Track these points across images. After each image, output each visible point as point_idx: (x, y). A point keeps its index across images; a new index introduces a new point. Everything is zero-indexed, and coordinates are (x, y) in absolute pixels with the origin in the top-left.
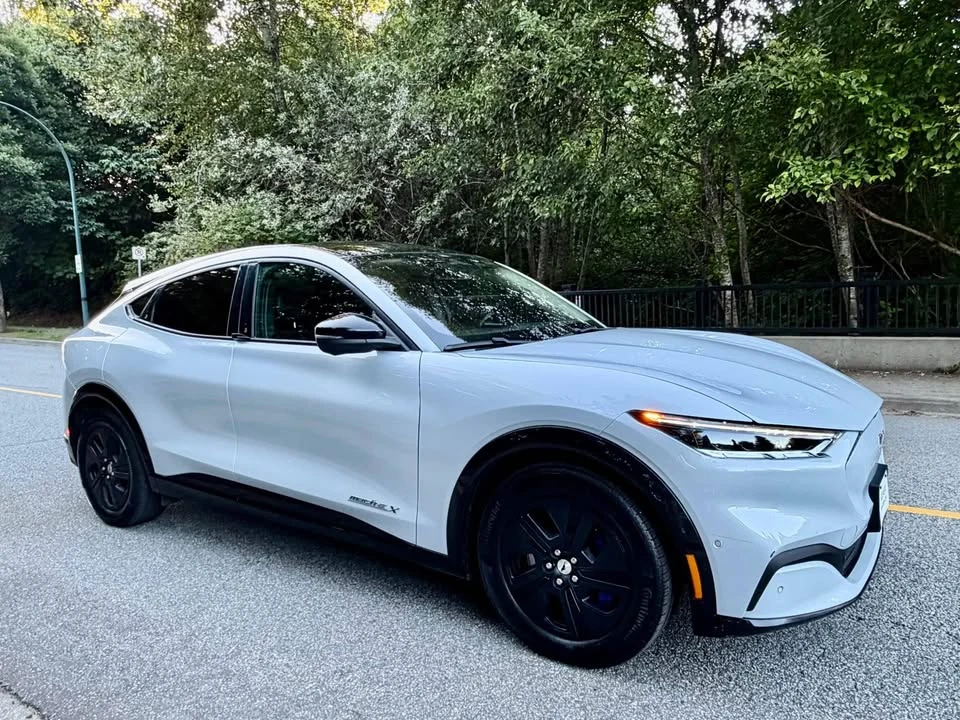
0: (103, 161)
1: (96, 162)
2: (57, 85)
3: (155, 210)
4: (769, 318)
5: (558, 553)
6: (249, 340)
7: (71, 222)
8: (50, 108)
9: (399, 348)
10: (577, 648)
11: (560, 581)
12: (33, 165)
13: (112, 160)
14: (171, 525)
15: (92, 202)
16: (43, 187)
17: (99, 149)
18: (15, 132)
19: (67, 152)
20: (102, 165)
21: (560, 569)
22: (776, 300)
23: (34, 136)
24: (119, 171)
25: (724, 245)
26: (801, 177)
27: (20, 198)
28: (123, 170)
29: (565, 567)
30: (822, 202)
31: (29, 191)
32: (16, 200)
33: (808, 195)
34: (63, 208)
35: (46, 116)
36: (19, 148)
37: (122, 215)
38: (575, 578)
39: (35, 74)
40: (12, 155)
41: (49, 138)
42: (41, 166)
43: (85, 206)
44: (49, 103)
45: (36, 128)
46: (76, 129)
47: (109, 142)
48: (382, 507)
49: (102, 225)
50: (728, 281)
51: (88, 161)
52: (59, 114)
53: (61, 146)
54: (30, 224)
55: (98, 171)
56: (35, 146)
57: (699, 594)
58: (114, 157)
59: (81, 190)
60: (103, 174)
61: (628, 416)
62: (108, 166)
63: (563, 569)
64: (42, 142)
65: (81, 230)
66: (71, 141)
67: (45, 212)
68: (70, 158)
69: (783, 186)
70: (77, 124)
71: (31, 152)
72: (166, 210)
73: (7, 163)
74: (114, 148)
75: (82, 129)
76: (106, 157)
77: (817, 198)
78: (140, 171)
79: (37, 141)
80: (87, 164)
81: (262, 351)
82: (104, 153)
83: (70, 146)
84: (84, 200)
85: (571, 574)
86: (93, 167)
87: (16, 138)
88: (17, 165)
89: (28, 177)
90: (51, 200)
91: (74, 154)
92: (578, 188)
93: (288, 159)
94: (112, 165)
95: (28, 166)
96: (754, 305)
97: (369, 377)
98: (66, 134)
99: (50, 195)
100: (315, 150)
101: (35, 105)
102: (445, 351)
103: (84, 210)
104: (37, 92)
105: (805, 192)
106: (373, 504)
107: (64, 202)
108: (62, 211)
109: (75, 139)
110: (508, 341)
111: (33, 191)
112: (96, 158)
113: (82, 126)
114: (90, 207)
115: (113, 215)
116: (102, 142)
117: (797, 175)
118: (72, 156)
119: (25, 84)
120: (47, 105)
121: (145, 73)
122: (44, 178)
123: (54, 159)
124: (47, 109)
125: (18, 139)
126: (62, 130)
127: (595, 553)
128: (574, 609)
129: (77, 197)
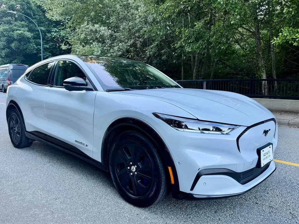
0: (52, 33)
1: (50, 33)
2: (40, 8)
3: (63, 49)
4: (283, 93)
5: (131, 163)
6: (52, 87)
7: (41, 53)
8: (37, 16)
9: (91, 90)
10: (135, 199)
11: (132, 174)
12: (30, 34)
13: (55, 33)
14: (33, 149)
15: (48, 46)
16: (33, 42)
17: (51, 29)
18: (26, 24)
19: (41, 30)
20: (52, 35)
21: (132, 169)
22: (286, 86)
23: (32, 25)
24: (57, 36)
25: (263, 63)
26: (287, 35)
27: (26, 45)
28: (58, 36)
29: (134, 168)
30: (296, 45)
31: (29, 43)
32: (24, 46)
33: (290, 42)
34: (39, 48)
35: (35, 18)
36: (27, 29)
37: (57, 51)
38: (136, 173)
39: (33, 5)
40: (24, 31)
41: (36, 26)
42: (32, 34)
43: (45, 48)
44: (37, 14)
45: (32, 23)
46: (45, 23)
47: (55, 27)
48: (84, 144)
49: (51, 54)
50: (264, 77)
51: (48, 33)
52: (40, 18)
53: (39, 28)
54: (28, 54)
55: (50, 36)
56: (32, 28)
57: (173, 182)
58: (56, 32)
59: (45, 43)
60: (52, 37)
61: (152, 114)
62: (53, 35)
63: (133, 169)
64: (34, 27)
65: (43, 56)
66: (42, 26)
67: (33, 50)
68: (41, 32)
69: (280, 39)
70: (45, 21)
71: (30, 30)
72: (66, 49)
73: (22, 34)
74: (56, 29)
75: (46, 23)
76: (53, 32)
77: (293, 44)
78: (63, 36)
79: (33, 27)
80: (47, 34)
81: (55, 90)
82: (53, 31)
83: (43, 28)
84: (45, 46)
85: (135, 171)
86: (49, 35)
87: (26, 26)
88: (26, 34)
89: (28, 38)
90: (35, 46)
91: (44, 31)
92: (203, 41)
93: (104, 31)
94: (55, 34)
95: (29, 35)
96: (277, 87)
97: (82, 99)
98: (41, 24)
99: (35, 44)
100: (116, 28)
101: (32, 15)
102: (106, 91)
103: (45, 49)
104: (33, 11)
105: (289, 41)
106: (81, 143)
107: (39, 47)
108: (39, 50)
109: (44, 26)
110: (130, 89)
111: (30, 43)
112: (50, 32)
113: (47, 22)
114: (47, 48)
115: (54, 51)
116: (53, 27)
117: (286, 34)
118: (42, 31)
119: (30, 8)
120: (36, 15)
121: (62, 3)
122: (34, 39)
123: (37, 32)
124: (36, 16)
125: (27, 26)
126: (40, 23)
127: (142, 164)
128: (135, 183)
129: (43, 45)
